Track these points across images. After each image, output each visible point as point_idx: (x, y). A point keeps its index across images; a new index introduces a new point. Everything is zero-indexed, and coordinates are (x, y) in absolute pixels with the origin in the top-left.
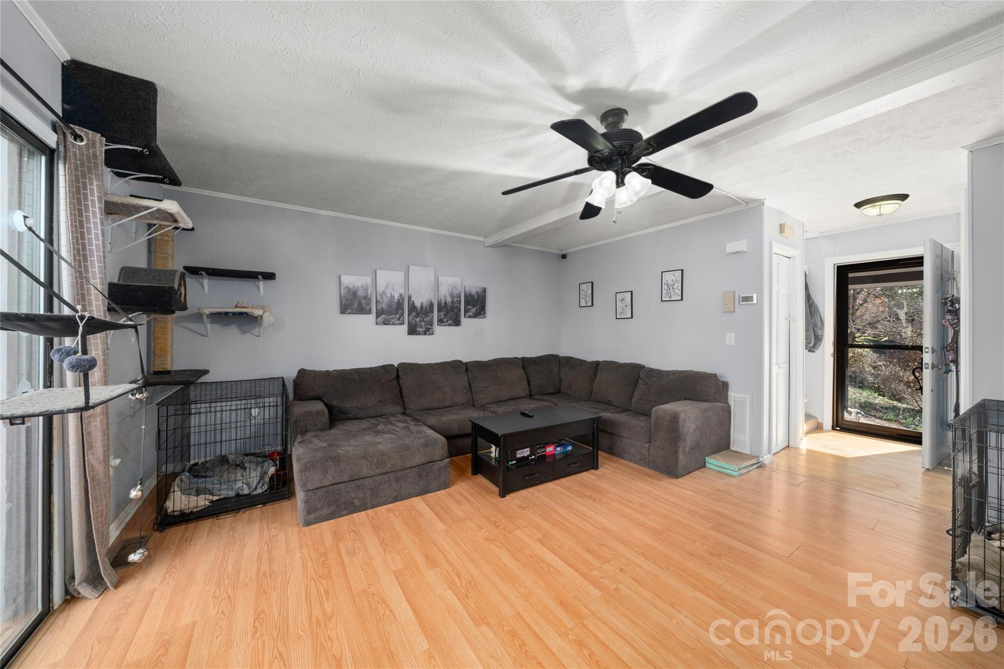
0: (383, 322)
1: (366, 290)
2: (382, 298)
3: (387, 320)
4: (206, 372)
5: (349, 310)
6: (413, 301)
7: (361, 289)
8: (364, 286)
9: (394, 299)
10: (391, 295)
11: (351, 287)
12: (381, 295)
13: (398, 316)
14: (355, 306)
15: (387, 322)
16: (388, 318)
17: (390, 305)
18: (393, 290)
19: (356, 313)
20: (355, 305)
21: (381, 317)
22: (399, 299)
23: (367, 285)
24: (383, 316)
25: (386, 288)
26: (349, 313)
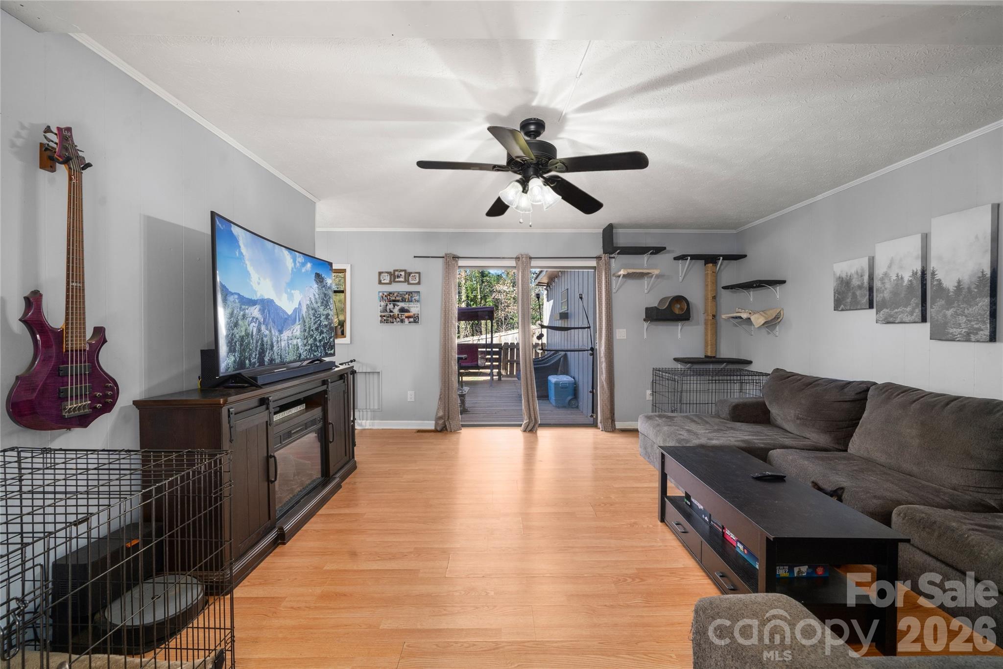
0: (884, 320)
1: (862, 276)
2: (883, 283)
3: (891, 316)
4: (750, 362)
5: (842, 306)
6: (939, 281)
7: (855, 276)
8: (859, 271)
9: (903, 281)
10: (897, 276)
11: (844, 276)
12: (882, 279)
13: (909, 309)
14: (849, 300)
15: (891, 320)
16: (893, 312)
17: (895, 293)
18: (901, 267)
19: (850, 310)
20: (848, 298)
21: (882, 312)
22: (911, 281)
23: (863, 270)
24: (885, 310)
25: (890, 267)
26: (842, 310)
